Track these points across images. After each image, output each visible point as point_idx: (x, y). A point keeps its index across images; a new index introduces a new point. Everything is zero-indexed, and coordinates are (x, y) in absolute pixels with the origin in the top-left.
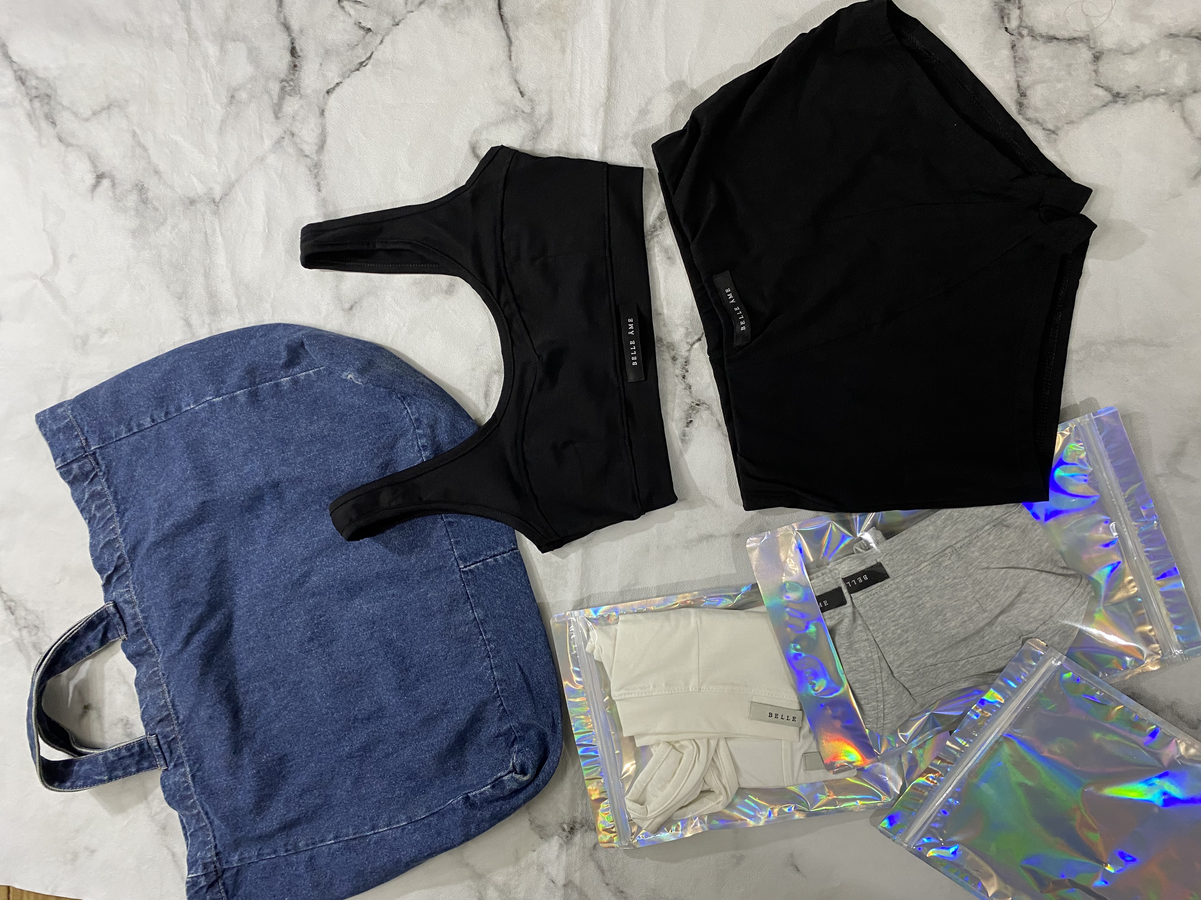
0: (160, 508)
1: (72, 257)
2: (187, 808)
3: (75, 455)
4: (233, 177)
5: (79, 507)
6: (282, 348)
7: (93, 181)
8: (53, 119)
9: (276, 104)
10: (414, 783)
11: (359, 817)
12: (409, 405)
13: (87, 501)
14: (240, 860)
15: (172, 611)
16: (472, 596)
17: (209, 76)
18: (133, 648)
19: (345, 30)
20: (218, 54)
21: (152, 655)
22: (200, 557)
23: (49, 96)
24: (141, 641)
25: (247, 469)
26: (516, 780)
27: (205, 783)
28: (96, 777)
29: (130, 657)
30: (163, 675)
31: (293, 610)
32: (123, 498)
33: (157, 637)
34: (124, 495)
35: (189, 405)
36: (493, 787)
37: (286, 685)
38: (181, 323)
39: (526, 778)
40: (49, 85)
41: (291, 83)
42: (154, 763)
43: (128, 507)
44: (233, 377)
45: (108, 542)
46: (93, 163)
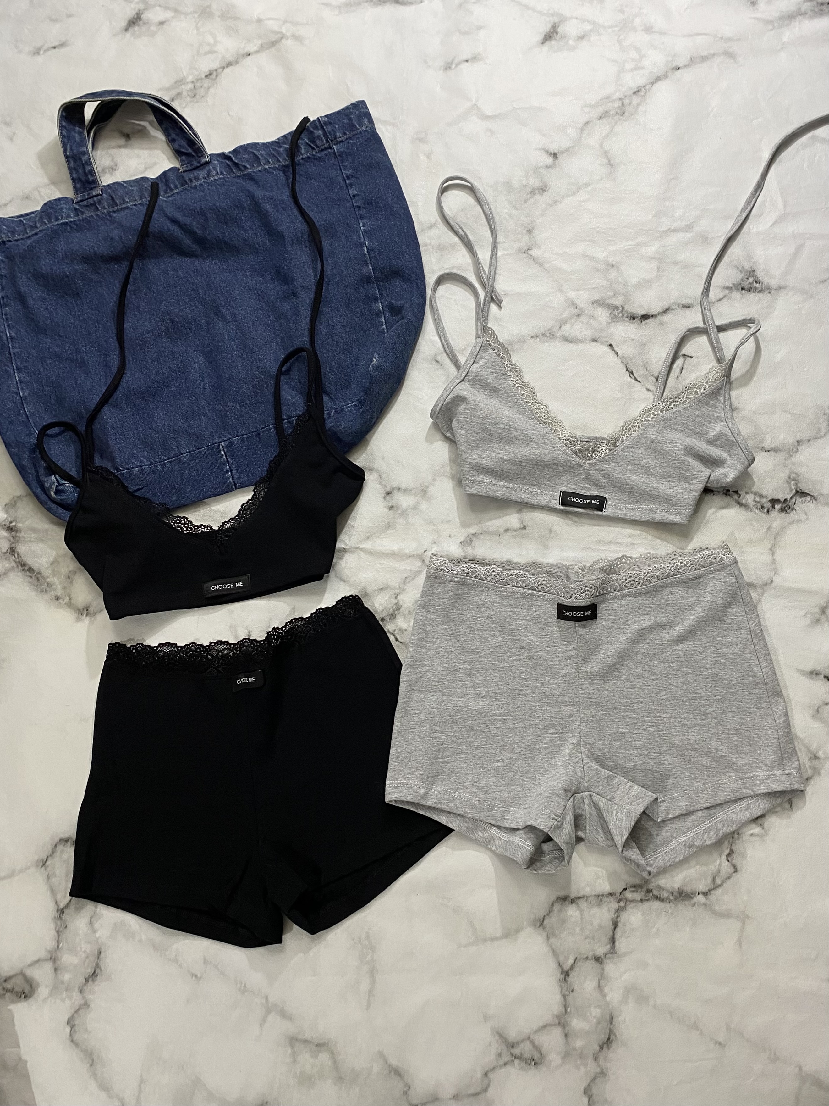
0: (282, 200)
1: (490, 131)
2: (41, 218)
3: (330, 133)
4: (547, 266)
5: (287, 134)
7: (552, 151)
8: (605, 117)
9: (604, 302)
10: (54, 403)
15: (199, 210)
16: (200, 452)
17: (631, 247)
18: (172, 177)
20: (648, 254)
21: (166, 192)
22: (242, 232)
23: (623, 114)
24: (177, 183)
26: (51, 486)
27: (60, 233)
28: (68, 145)
29: (165, 173)
31: (197, 307)
33: (179, 197)
35: (363, 226)
37: (137, 300)
39: (52, 493)
40: (632, 114)
41: (620, 315)
42: (79, 192)
45: (258, 158)
46: (567, 150)
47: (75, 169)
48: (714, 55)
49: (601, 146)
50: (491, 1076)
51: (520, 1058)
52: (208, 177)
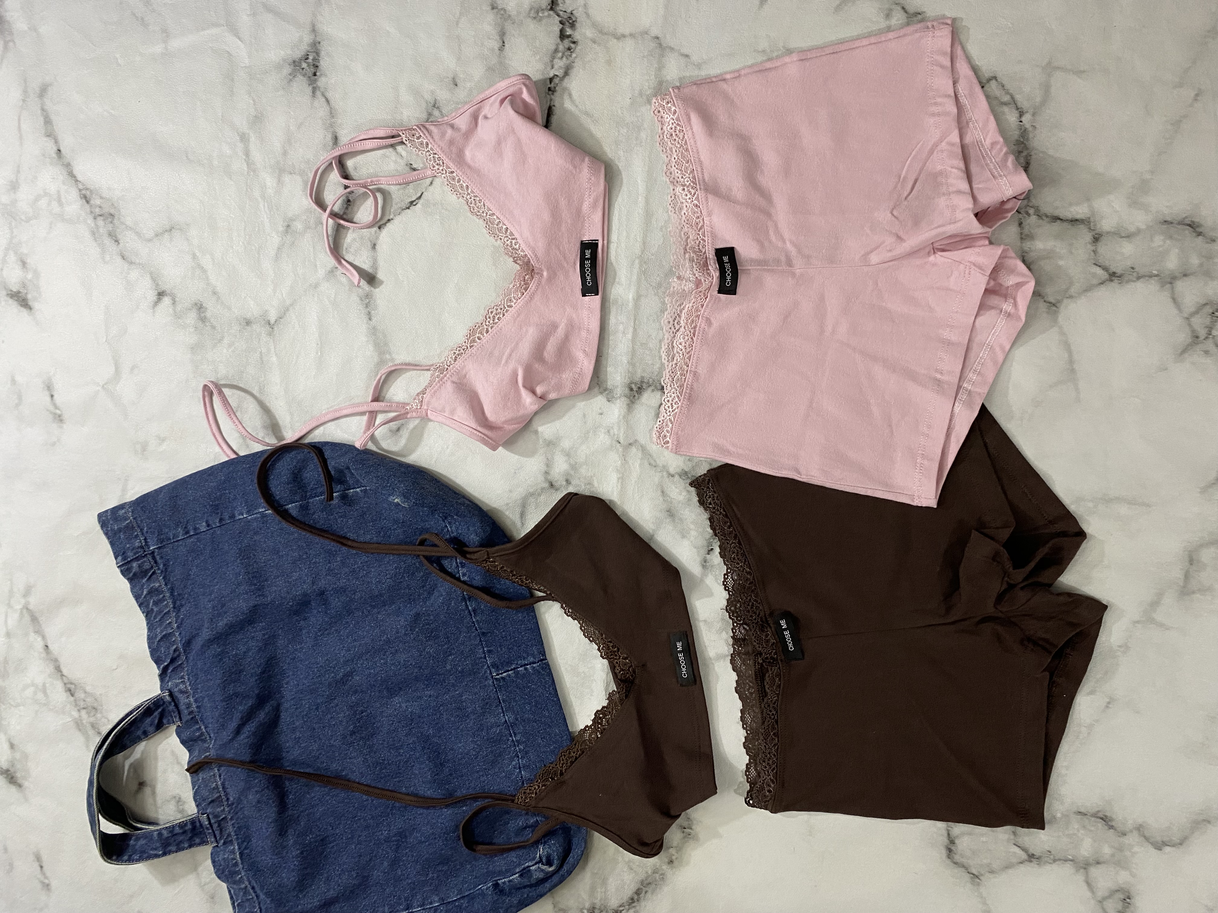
0: (213, 608)
1: (133, 369)
2: (235, 883)
3: (135, 554)
4: (288, 302)
5: (137, 602)
7: (155, 298)
8: (116, 237)
10: (447, 867)
11: (394, 897)
12: (450, 523)
13: (145, 597)
15: (224, 703)
16: (504, 701)
17: (266, 205)
18: (187, 734)
19: (396, 170)
20: (275, 185)
21: (204, 741)
22: (250, 654)
23: (112, 215)
24: (195, 728)
25: (295, 575)
26: (542, 870)
27: (253, 860)
28: (152, 852)
29: (183, 742)
31: (337, 705)
32: (179, 595)
33: (210, 725)
34: (180, 592)
35: (243, 515)
36: (521, 876)
39: (551, 869)
40: (113, 205)
42: (205, 839)
43: (183, 603)
45: (164, 636)
46: (154, 280)
47: (178, 845)
48: (43, 110)
49: (150, 240)
51: (1210, 329)
52: (186, 693)
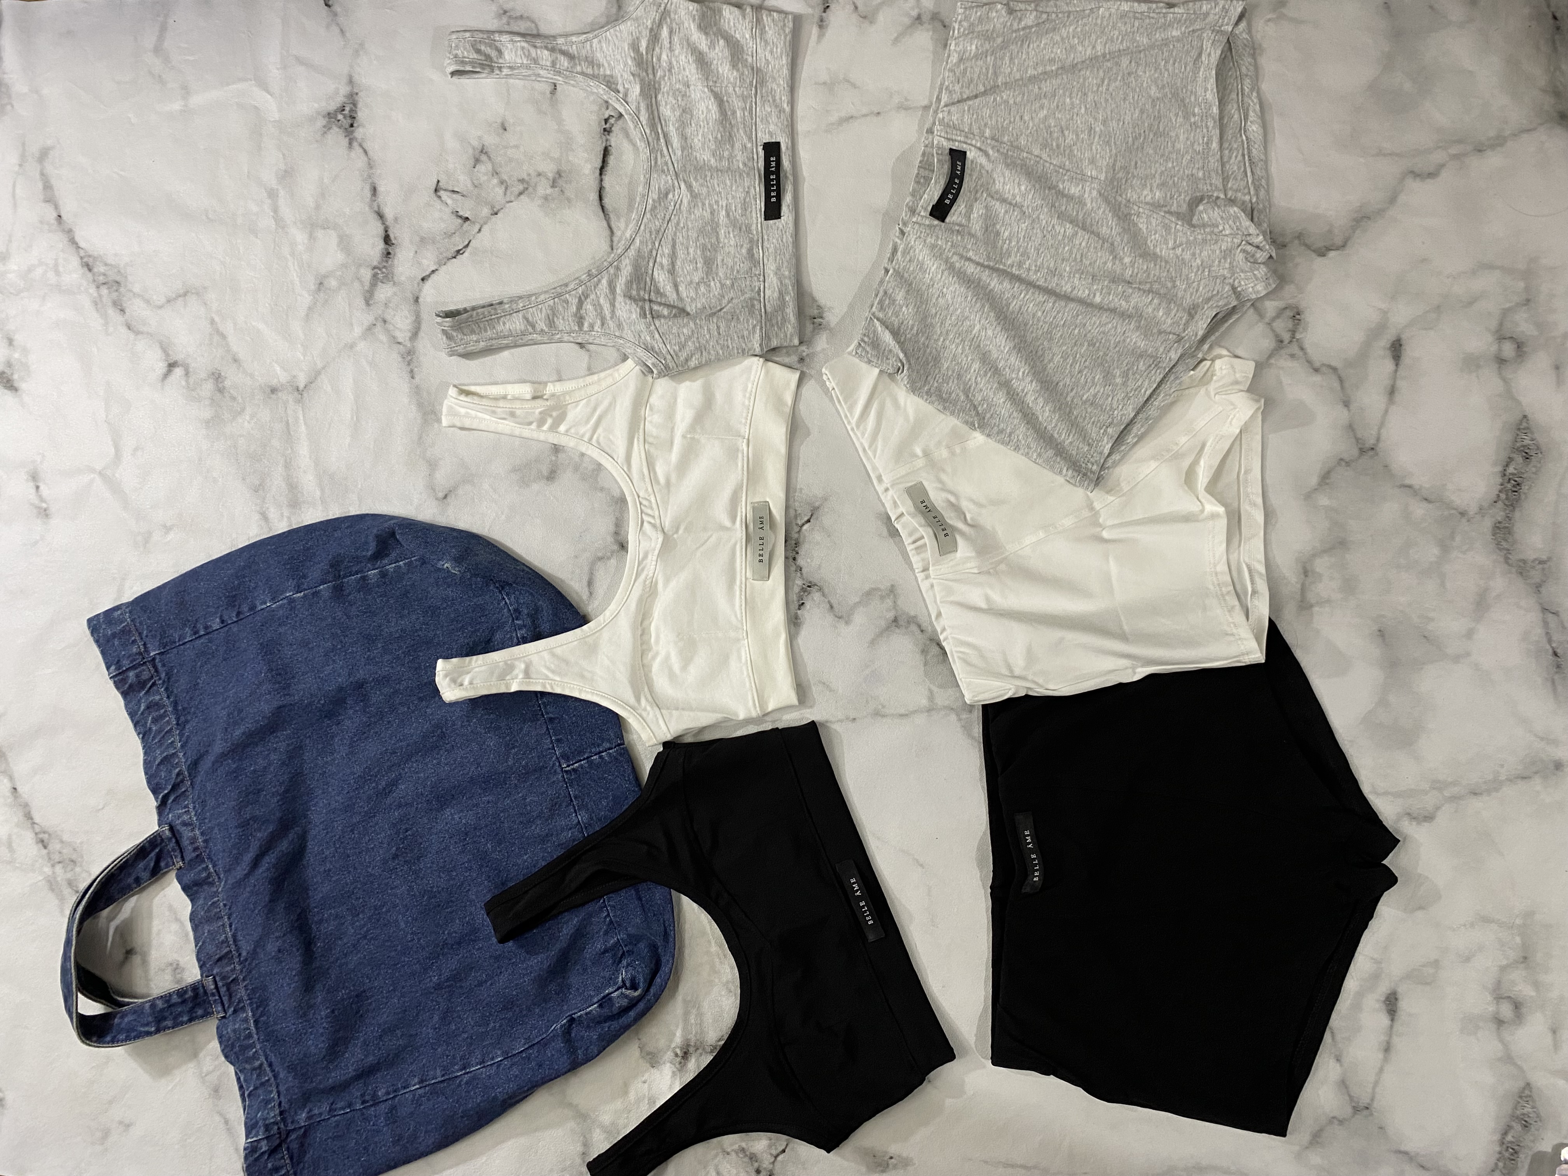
0: (228, 716)
1: (136, 449)
2: (246, 1061)
3: (132, 662)
4: (320, 365)
5: (132, 721)
6: (371, 538)
7: (164, 370)
8: (121, 306)
9: (368, 291)
10: (511, 1013)
11: (447, 1056)
12: (507, 595)
13: (142, 713)
14: (309, 1118)
15: (239, 830)
16: (576, 798)
17: (296, 263)
18: (191, 876)
19: (441, 219)
20: (306, 241)
21: (212, 884)
22: (272, 769)
23: (117, 283)
24: (200, 868)
26: (626, 996)
27: (270, 1029)
28: (142, 1029)
29: (185, 889)
30: (225, 905)
31: (377, 824)
32: (184, 709)
33: (220, 862)
34: (186, 705)
36: (600, 1006)
37: (366, 911)
38: (257, 517)
39: (637, 994)
40: (119, 271)
41: (384, 270)
42: (210, 1010)
43: (189, 718)
44: (315, 572)
45: (166, 758)
46: (165, 351)
47: (175, 1018)
48: (42, 174)
49: (160, 307)
50: (1317, 364)
51: (1293, 332)
52: (192, 825)
